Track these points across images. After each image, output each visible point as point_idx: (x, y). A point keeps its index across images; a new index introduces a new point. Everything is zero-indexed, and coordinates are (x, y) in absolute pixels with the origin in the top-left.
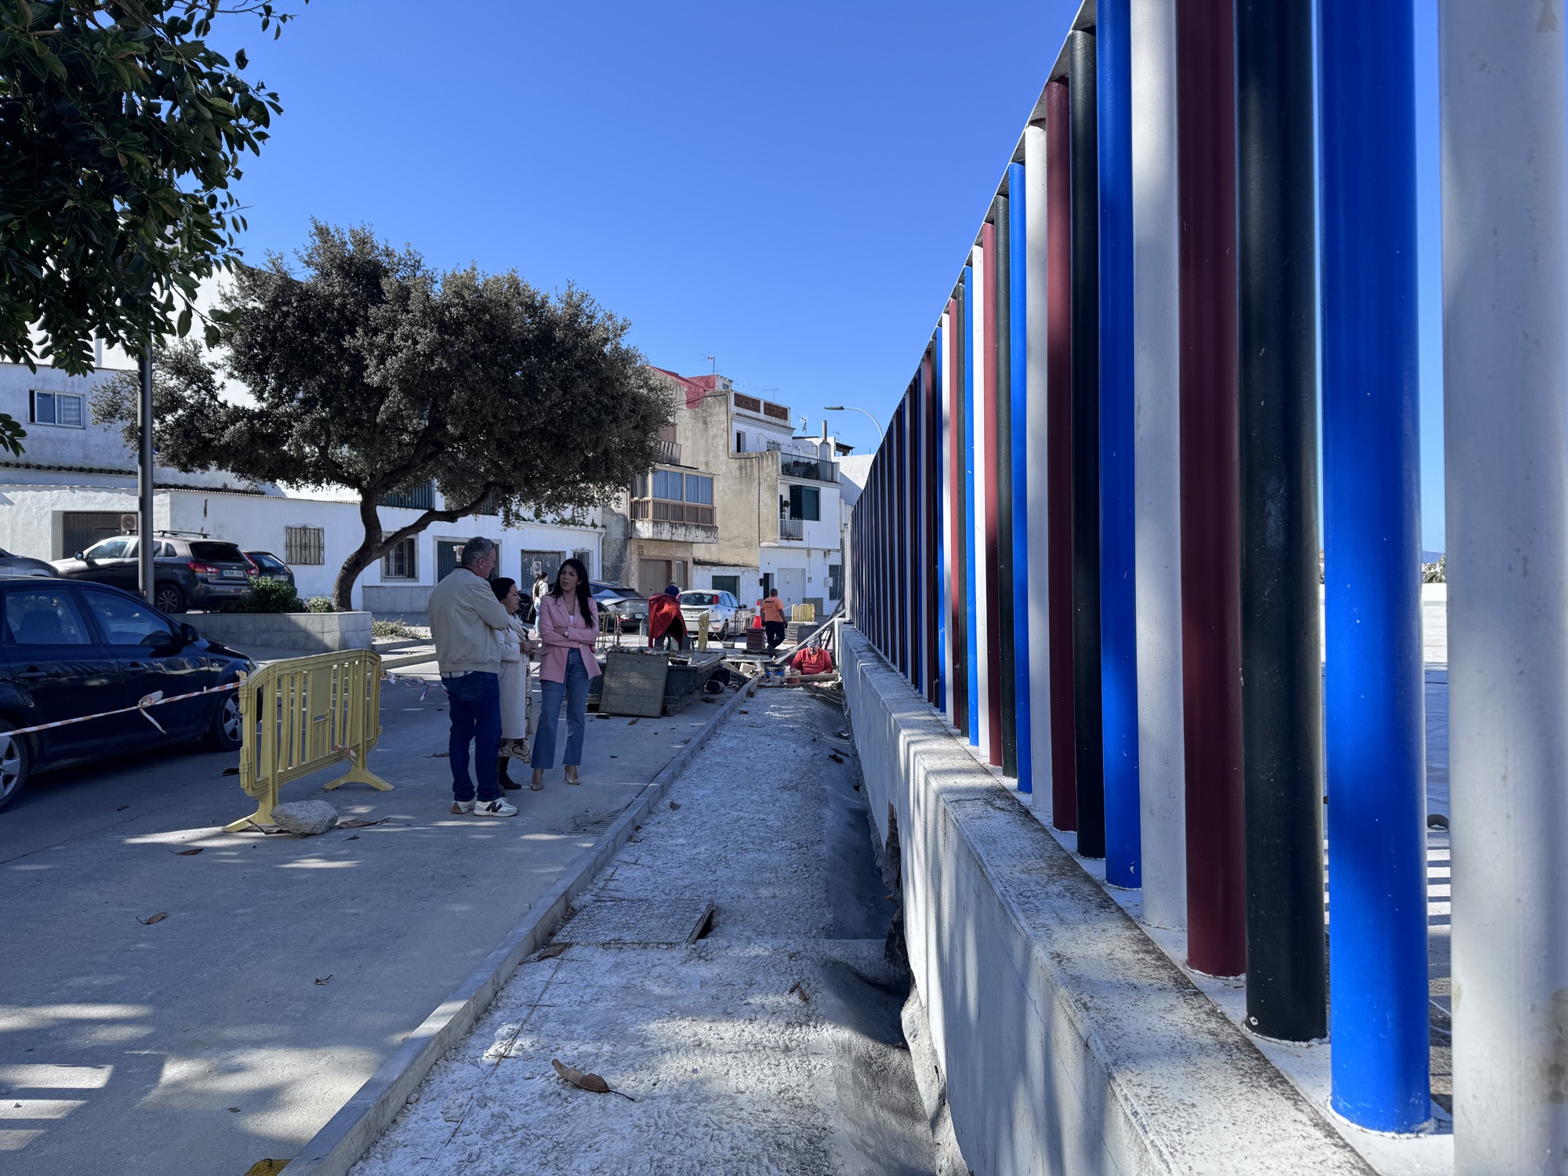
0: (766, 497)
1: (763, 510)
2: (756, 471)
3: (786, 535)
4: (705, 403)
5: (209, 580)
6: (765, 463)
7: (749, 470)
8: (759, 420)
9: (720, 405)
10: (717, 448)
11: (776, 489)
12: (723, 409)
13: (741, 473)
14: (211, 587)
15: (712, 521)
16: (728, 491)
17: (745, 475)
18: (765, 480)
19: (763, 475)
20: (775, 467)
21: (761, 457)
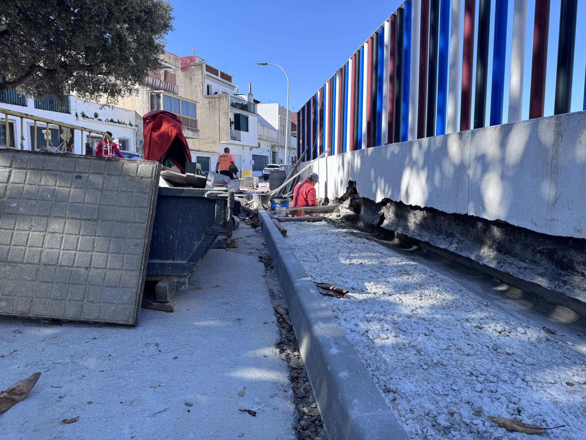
0: (223, 118)
1: (221, 124)
2: (217, 104)
3: (233, 138)
4: (190, 69)
6: (222, 100)
7: (214, 104)
8: (218, 80)
9: (198, 70)
10: (197, 92)
11: (228, 114)
12: (200, 72)
13: (210, 105)
15: (196, 127)
16: (203, 115)
17: (212, 107)
18: (222, 110)
19: (221, 107)
20: (227, 103)
21: (220, 97)
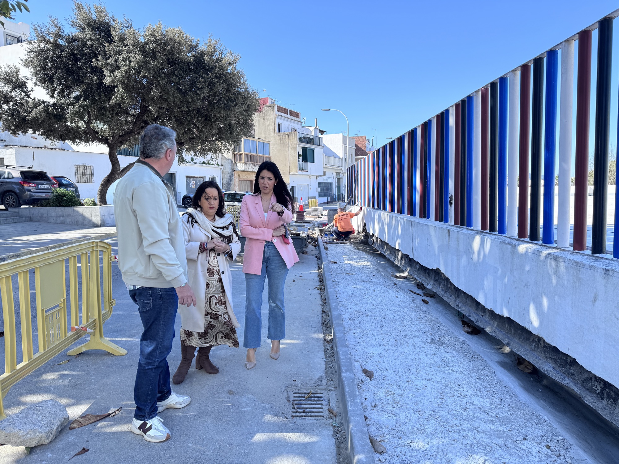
0: (292, 152)
1: (291, 158)
2: (287, 140)
3: (301, 170)
4: (263, 110)
5: (32, 190)
6: (291, 137)
7: (284, 140)
8: (288, 118)
9: (271, 111)
10: (270, 131)
11: (296, 148)
13: (281, 142)
14: (34, 194)
16: (276, 149)
18: (292, 145)
19: (291, 143)
20: (296, 139)
21: (289, 135)
